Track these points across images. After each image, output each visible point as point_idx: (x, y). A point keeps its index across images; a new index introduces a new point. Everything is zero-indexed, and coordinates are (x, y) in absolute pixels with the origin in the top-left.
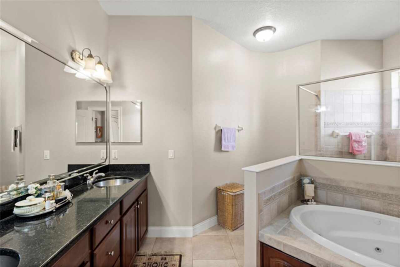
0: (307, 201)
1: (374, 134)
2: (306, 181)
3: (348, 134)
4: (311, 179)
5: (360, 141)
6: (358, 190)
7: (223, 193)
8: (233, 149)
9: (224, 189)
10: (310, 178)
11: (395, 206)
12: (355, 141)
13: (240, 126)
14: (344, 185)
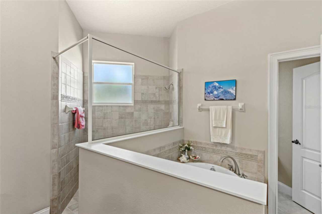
12: (81, 116)
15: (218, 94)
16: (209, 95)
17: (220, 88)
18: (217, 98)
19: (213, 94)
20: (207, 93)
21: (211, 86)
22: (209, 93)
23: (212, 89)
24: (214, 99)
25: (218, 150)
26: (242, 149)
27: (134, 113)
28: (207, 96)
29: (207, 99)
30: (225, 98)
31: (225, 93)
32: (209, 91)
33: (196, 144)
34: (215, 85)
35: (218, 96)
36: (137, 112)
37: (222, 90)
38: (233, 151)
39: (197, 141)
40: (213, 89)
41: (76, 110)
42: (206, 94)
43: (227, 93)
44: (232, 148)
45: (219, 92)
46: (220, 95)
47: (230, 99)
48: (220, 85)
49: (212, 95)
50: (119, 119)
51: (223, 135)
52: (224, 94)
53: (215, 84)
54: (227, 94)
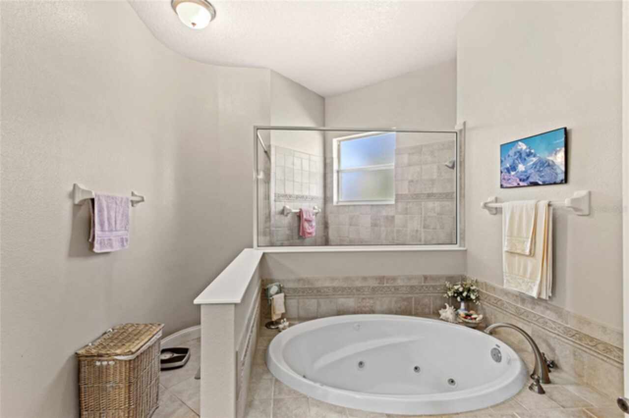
0: (274, 323)
1: (320, 210)
2: (274, 289)
3: (298, 211)
4: (280, 285)
5: (310, 219)
6: (334, 289)
7: (98, 363)
8: (123, 245)
9: (103, 352)
10: (278, 283)
11: (367, 300)
12: (306, 220)
13: (136, 193)
14: (318, 284)
15: (525, 172)
16: (508, 174)
17: (529, 154)
18: (523, 180)
19: (517, 170)
20: (506, 171)
21: (511, 153)
22: (508, 170)
23: (514, 161)
24: (519, 184)
25: (526, 311)
26: (582, 321)
27: (396, 216)
28: (504, 179)
29: (505, 185)
30: (541, 179)
31: (540, 167)
32: (508, 166)
33: (486, 290)
34: (519, 148)
35: (526, 176)
36: (401, 216)
37: (535, 159)
38: (559, 321)
39: (487, 281)
40: (517, 159)
41: (300, 212)
42: (503, 174)
43: (546, 165)
44: (557, 313)
45: (529, 164)
46: (531, 174)
47: (552, 182)
48: (529, 148)
49: (513, 176)
50: (372, 226)
51: (528, 275)
52: (539, 171)
53: (520, 146)
54: (546, 169)
